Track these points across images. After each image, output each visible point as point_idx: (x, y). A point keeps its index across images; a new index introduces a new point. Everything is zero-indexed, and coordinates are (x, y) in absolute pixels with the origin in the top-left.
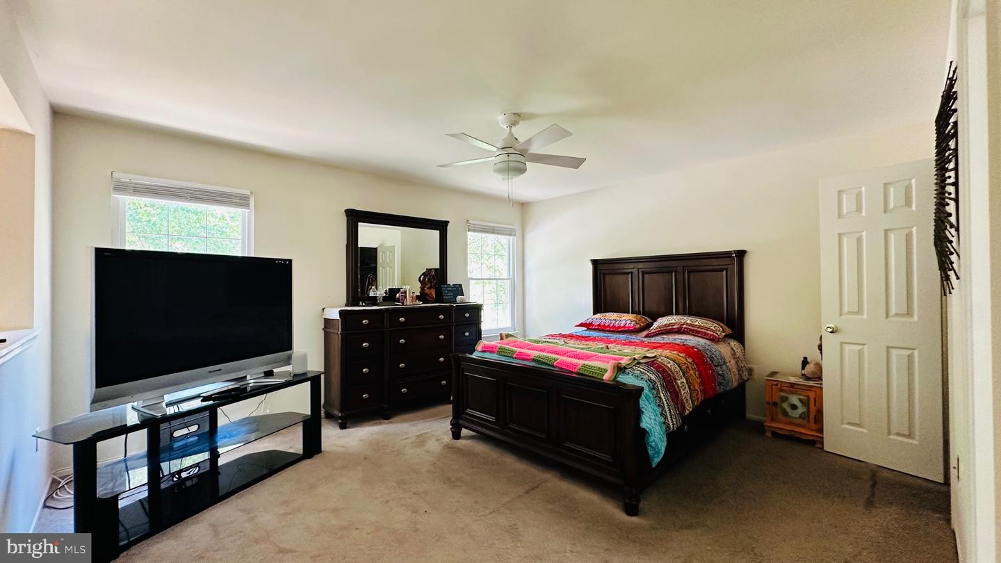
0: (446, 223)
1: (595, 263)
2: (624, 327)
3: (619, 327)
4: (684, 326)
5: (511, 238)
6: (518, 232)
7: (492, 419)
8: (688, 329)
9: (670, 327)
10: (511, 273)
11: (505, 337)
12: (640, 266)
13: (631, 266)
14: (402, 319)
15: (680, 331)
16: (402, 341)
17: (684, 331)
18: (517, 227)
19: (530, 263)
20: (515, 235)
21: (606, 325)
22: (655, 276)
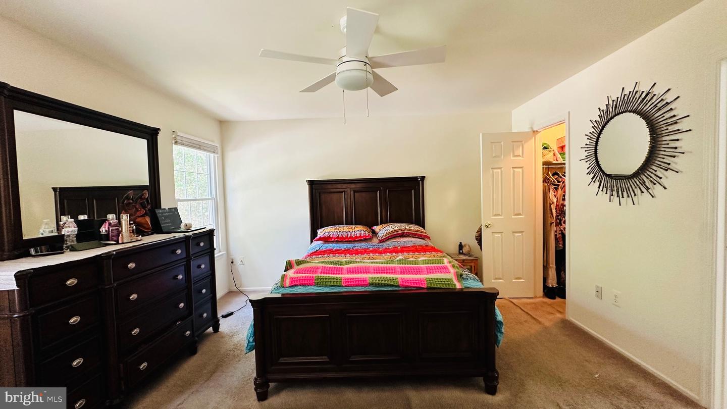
0: (156, 131)
1: (312, 183)
2: (360, 236)
3: (356, 237)
4: (406, 231)
5: (212, 155)
6: (219, 151)
7: (325, 359)
8: (409, 233)
9: (396, 233)
10: (214, 192)
11: (295, 265)
12: (353, 186)
13: (344, 186)
14: (132, 265)
15: (403, 235)
16: (134, 296)
17: (406, 235)
18: (217, 144)
19: (231, 183)
20: (217, 153)
21: (344, 236)
22: (364, 194)
